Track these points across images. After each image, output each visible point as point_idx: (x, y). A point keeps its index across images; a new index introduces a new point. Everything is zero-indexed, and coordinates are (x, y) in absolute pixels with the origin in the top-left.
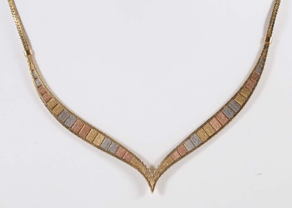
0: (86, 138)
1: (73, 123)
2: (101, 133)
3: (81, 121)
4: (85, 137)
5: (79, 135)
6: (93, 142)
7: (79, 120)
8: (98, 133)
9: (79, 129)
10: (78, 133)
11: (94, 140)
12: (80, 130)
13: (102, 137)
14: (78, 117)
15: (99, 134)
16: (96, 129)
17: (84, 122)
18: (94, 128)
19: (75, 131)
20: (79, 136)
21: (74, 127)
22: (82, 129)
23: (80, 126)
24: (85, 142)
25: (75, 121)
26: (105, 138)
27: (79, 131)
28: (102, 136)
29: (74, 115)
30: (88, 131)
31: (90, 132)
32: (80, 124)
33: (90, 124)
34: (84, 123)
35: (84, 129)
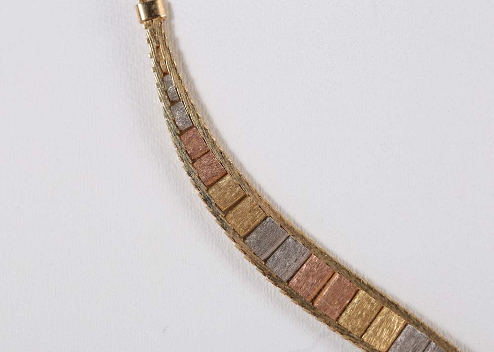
0: (341, 321)
1: (295, 266)
2: (394, 306)
3: (327, 261)
4: (338, 318)
5: (314, 309)
6: (365, 337)
7: (320, 255)
8: (383, 307)
9: (317, 289)
10: (313, 301)
11: (366, 331)
12: (319, 293)
13: (397, 321)
14: (316, 248)
15: (385, 310)
16: (375, 291)
17: (335, 266)
18: (369, 288)
19: (301, 293)
20: (314, 314)
21: (298, 281)
22: (327, 290)
23: (322, 278)
24: (337, 336)
25: (303, 259)
26: (405, 326)
27: (315, 293)
28: (395, 317)
29: (302, 237)
30: (348, 297)
31: (356, 300)
32: (321, 270)
33: (354, 272)
34: (335, 268)
35: (335, 291)
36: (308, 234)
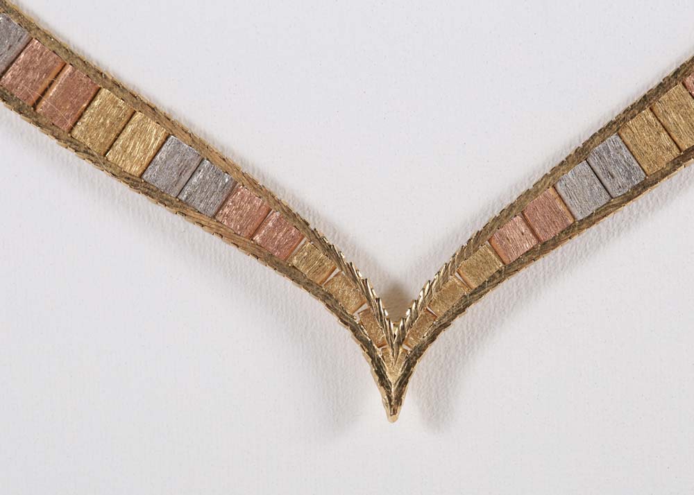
0: (76, 132)
1: (12, 54)
2: (152, 111)
3: (53, 47)
4: (71, 130)
5: (37, 115)
6: (110, 156)
7: (43, 40)
8: (134, 112)
9: (42, 88)
10: (35, 106)
11: (111, 147)
12: (43, 94)
13: (155, 133)
14: (38, 29)
15: (138, 116)
16: (123, 89)
17: (65, 56)
18: (116, 86)
19: (17, 93)
20: (37, 124)
21: (14, 77)
22: (54, 89)
23: (48, 72)
24: (70, 154)
25: (20, 46)
26: (167, 139)
27: (38, 94)
28: (152, 126)
29: (18, 14)
30: (85, 99)
31: (96, 103)
32: (45, 61)
33: (94, 63)
34: (65, 57)
35: (67, 90)
36: (28, 11)
